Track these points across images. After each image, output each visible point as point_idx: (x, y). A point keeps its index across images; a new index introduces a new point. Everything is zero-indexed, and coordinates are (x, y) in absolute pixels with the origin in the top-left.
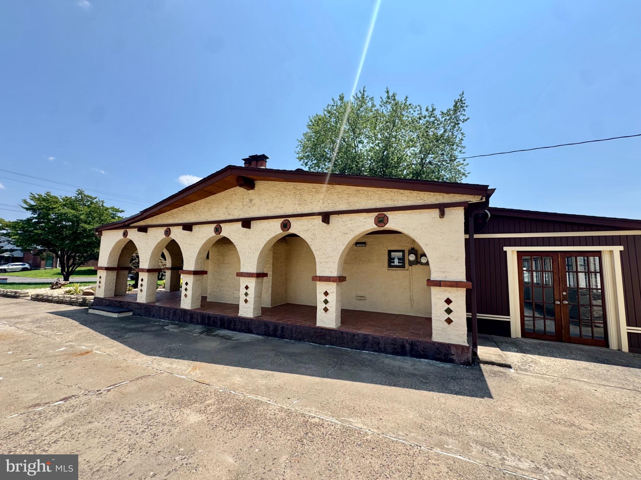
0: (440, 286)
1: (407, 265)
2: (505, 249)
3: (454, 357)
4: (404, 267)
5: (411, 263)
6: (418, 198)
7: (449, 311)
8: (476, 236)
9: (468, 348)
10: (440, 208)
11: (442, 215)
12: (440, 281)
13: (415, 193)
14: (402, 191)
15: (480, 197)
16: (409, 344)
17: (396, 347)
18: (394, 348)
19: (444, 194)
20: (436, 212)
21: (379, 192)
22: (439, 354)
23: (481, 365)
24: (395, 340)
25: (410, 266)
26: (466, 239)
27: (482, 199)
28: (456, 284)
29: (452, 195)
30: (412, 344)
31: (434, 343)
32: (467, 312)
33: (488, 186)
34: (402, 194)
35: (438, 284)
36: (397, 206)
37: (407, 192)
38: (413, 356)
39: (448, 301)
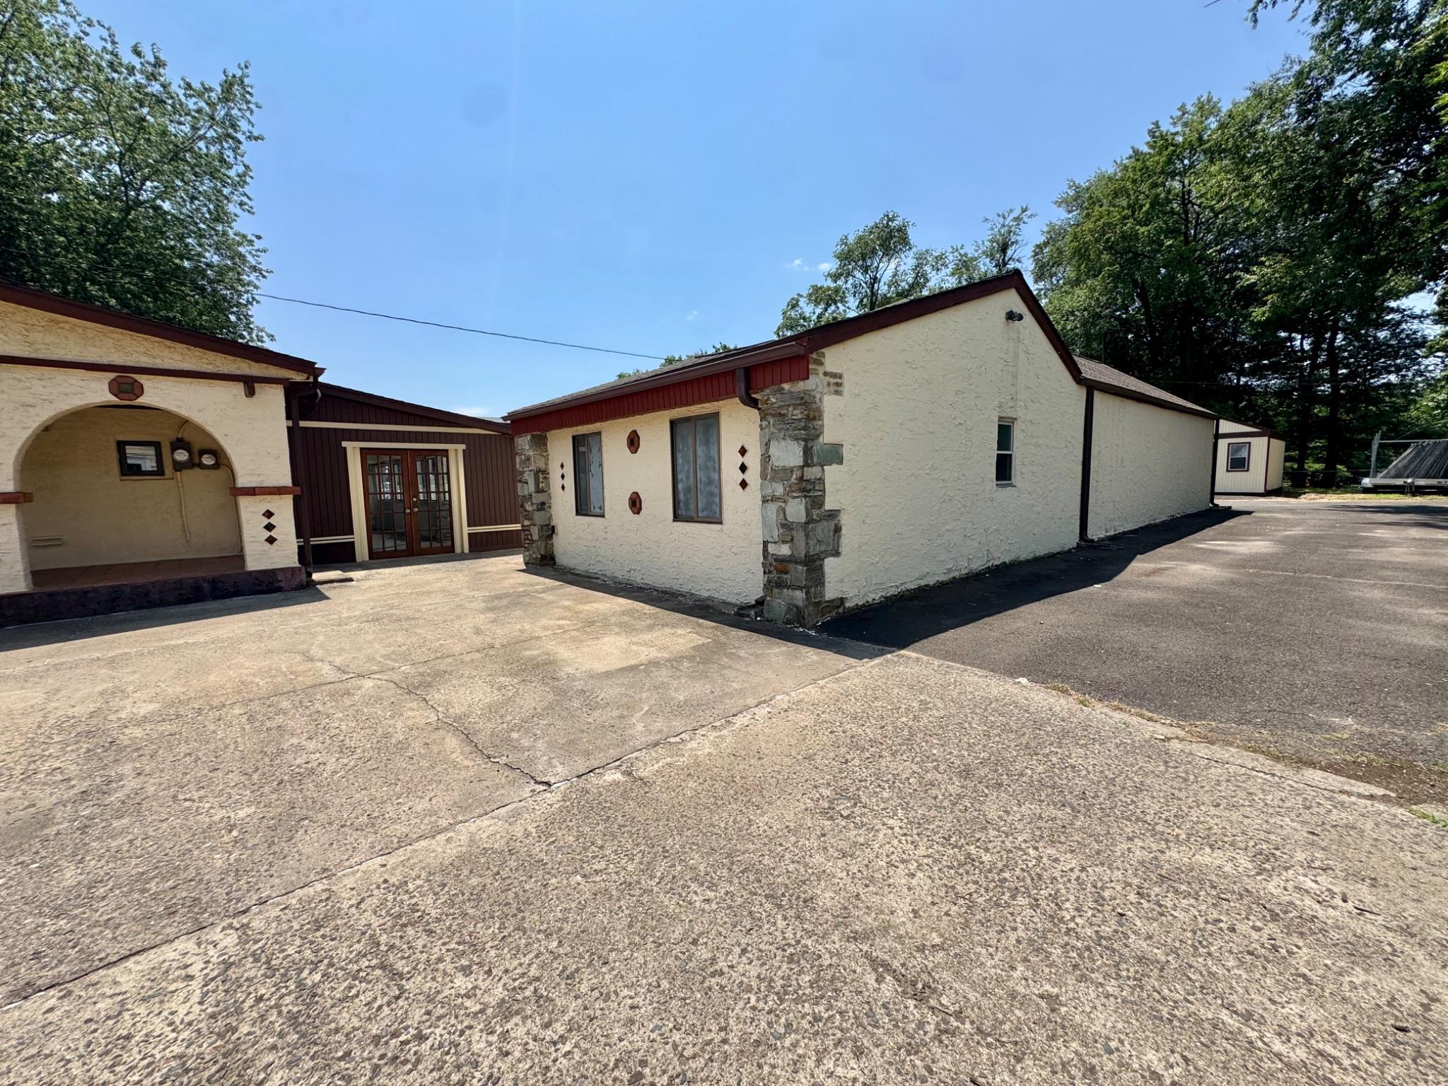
0: (254, 495)
1: (168, 470)
2: (344, 444)
3: (282, 584)
4: (163, 474)
5: (178, 466)
6: (205, 360)
7: (270, 527)
8: (303, 424)
9: (299, 569)
10: (245, 383)
11: (251, 392)
12: (254, 488)
13: (198, 352)
14: (169, 343)
15: (306, 375)
16: (208, 582)
17: (183, 592)
18: (180, 594)
19: (252, 363)
20: (239, 388)
21: (115, 336)
22: (259, 585)
23: (318, 586)
24: (181, 581)
25: (176, 470)
26: (288, 428)
27: (308, 378)
28: (279, 491)
29: (265, 365)
30: (214, 582)
31: (251, 572)
32: (297, 538)
33: (315, 363)
34: (170, 347)
35: (252, 492)
36: (161, 367)
37: (180, 347)
38: (216, 598)
39: (269, 514)
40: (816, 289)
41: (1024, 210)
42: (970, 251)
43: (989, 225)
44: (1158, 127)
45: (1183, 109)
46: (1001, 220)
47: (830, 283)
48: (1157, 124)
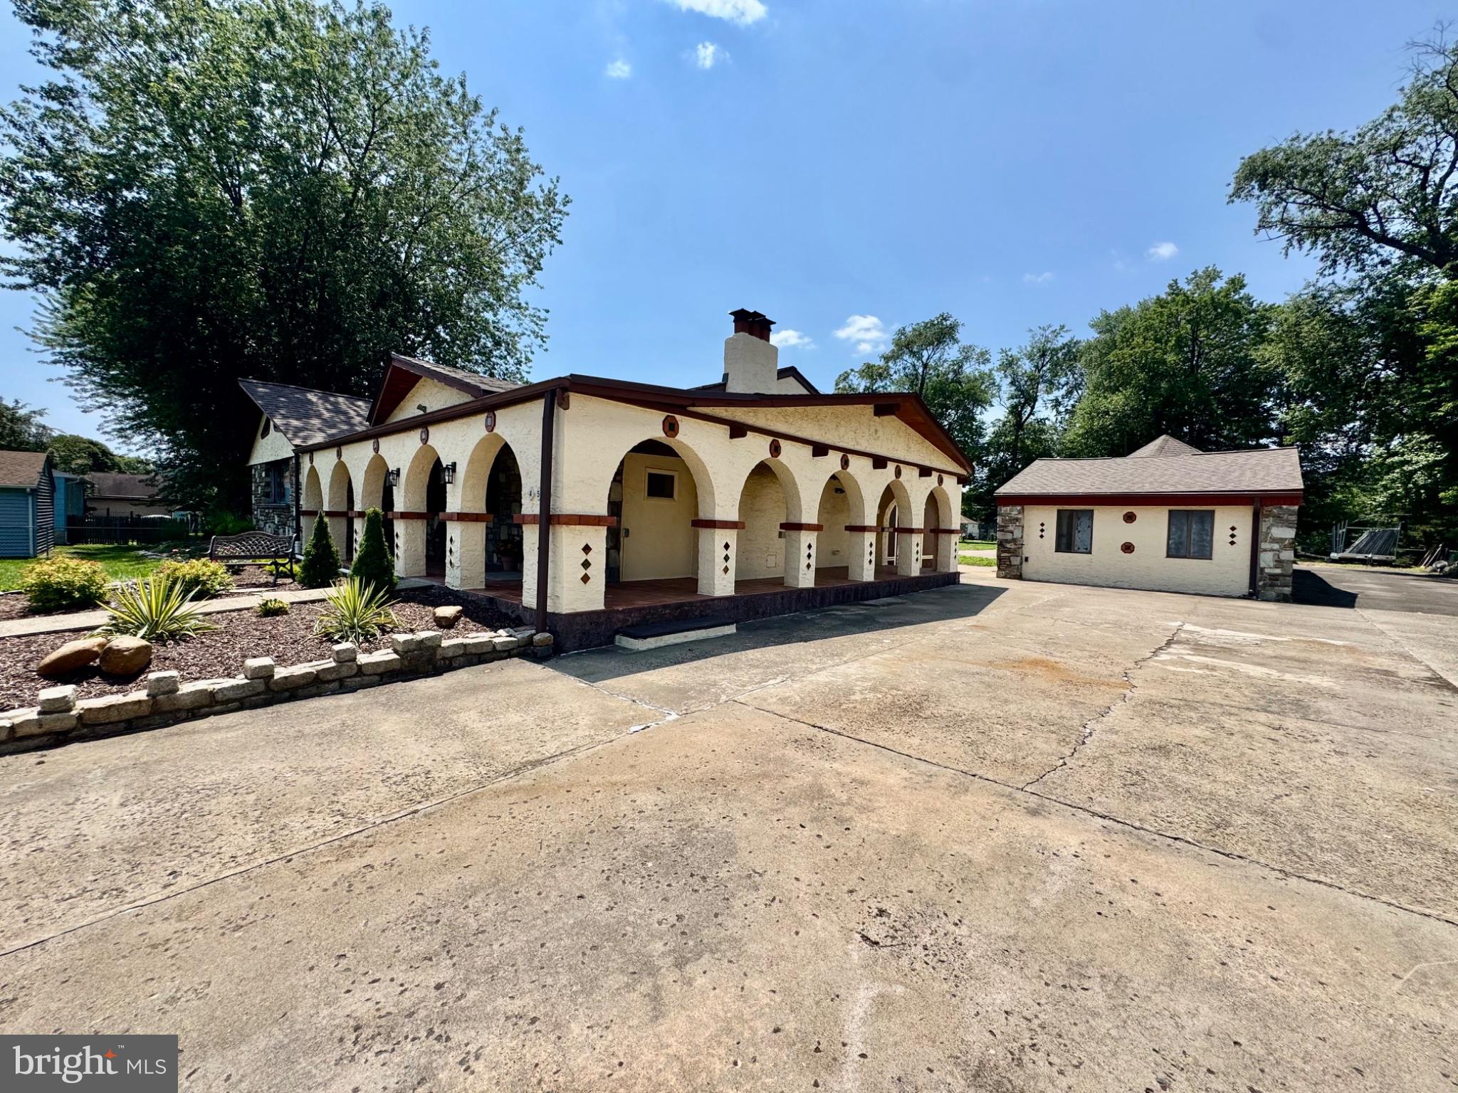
40: (869, 367)
41: (1062, 327)
42: (1014, 352)
43: (1030, 334)
44: (1176, 283)
45: (1195, 273)
46: (1042, 332)
47: (882, 363)
48: (1176, 281)
